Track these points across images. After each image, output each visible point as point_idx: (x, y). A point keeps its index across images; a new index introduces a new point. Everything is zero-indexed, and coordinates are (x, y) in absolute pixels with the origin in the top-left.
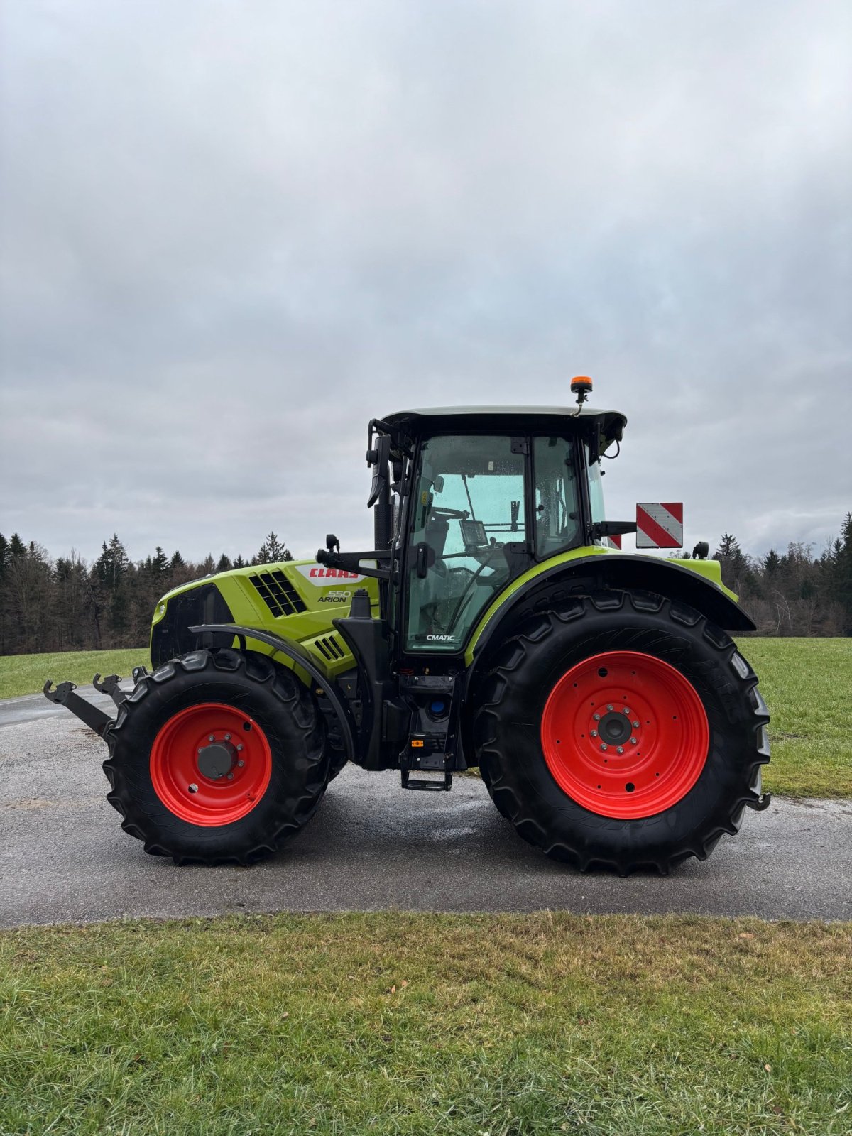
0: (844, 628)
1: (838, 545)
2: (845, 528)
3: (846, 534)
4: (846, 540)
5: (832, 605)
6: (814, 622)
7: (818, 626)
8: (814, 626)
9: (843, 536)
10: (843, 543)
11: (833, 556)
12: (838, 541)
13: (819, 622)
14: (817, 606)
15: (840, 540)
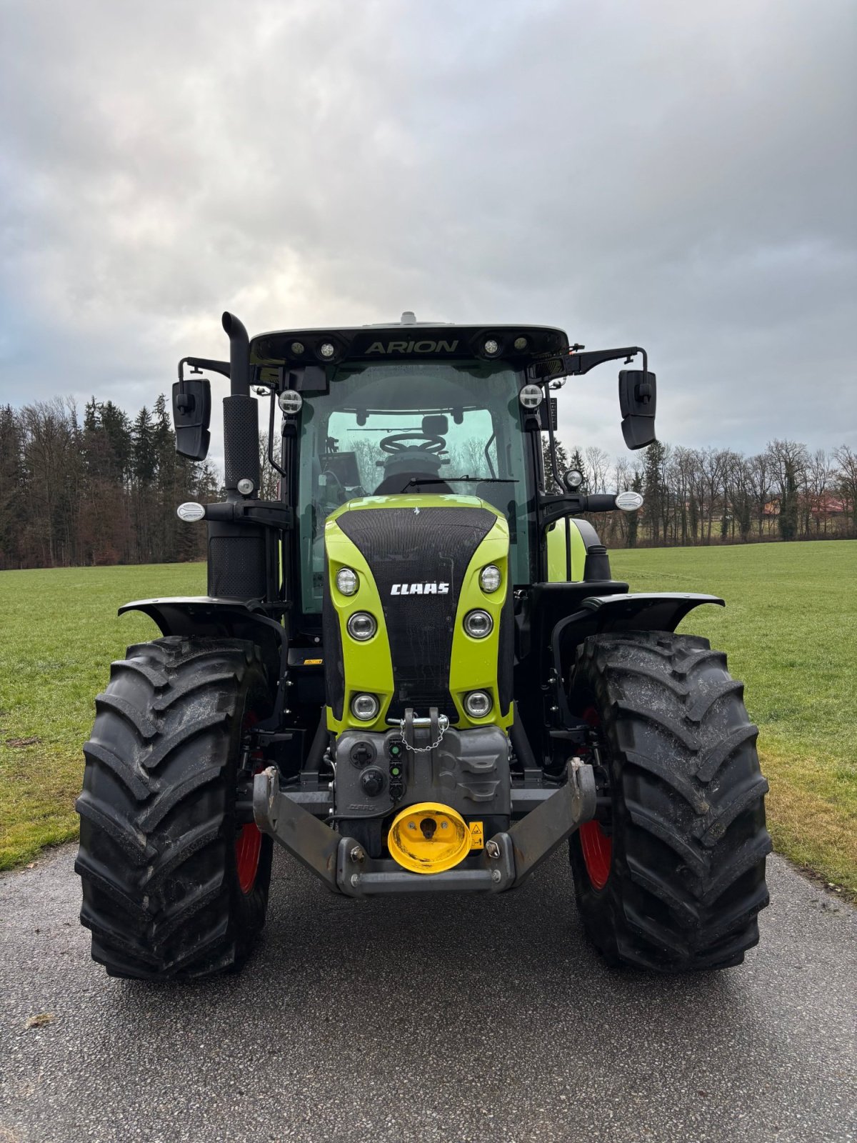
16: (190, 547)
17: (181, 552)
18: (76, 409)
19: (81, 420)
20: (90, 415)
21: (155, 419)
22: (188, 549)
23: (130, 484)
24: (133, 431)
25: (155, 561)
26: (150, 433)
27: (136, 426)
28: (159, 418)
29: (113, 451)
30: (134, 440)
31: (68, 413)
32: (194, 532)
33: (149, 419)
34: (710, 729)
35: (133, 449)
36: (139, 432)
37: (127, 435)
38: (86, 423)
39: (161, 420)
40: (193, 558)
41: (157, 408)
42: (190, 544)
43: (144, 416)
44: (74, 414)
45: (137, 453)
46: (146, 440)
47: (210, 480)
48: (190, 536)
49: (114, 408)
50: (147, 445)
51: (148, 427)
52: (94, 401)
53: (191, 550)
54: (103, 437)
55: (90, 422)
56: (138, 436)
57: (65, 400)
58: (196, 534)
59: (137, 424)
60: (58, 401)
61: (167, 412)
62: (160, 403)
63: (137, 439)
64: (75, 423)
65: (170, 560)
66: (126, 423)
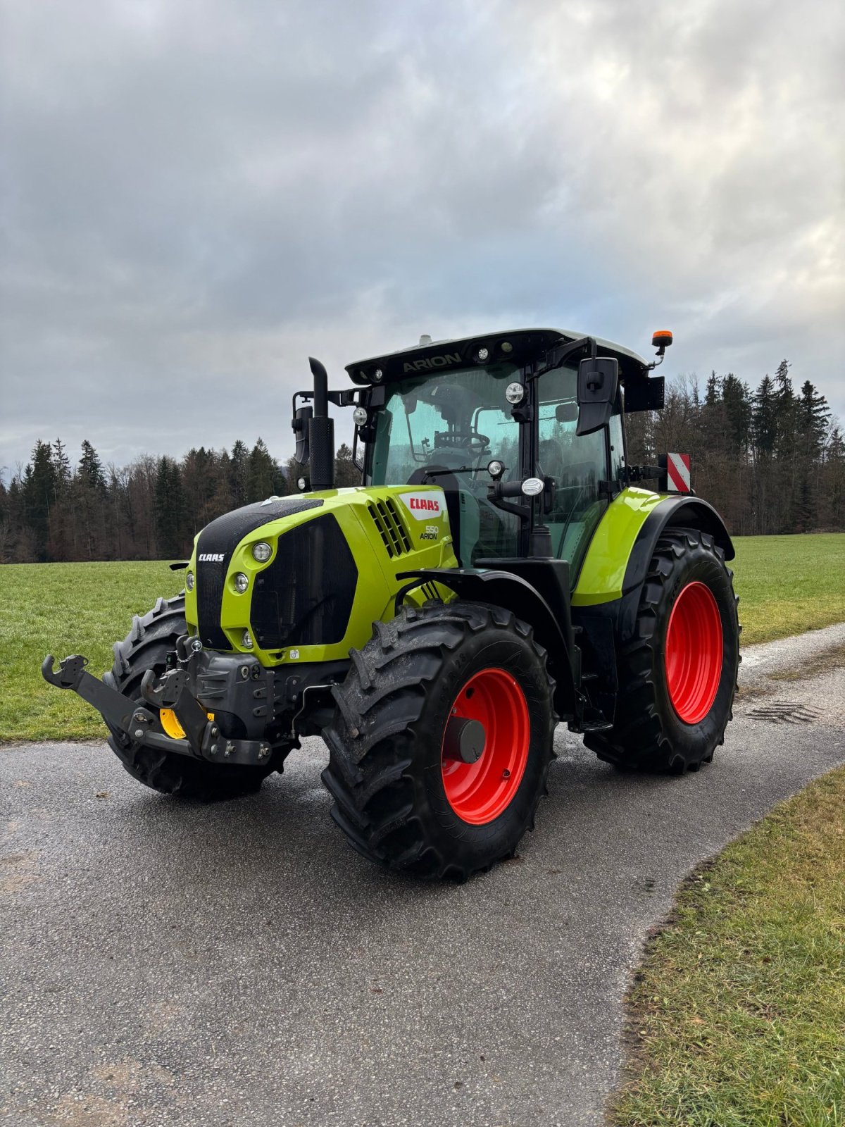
0: (35, 552)
1: (28, 471)
2: (35, 454)
3: (36, 461)
4: (36, 466)
5: (24, 529)
6: (6, 546)
7: (10, 550)
8: (7, 550)
9: (33, 462)
10: (33, 467)
11: (24, 482)
12: (28, 467)
13: (12, 547)
14: (9, 531)
15: (31, 466)
16: (808, 518)
17: (798, 523)
18: (698, 385)
19: (703, 394)
20: (711, 389)
21: (777, 387)
22: (805, 519)
23: (751, 455)
24: (755, 400)
25: (770, 533)
26: (771, 401)
27: (757, 395)
28: (780, 385)
29: (729, 423)
30: (754, 409)
31: (690, 391)
32: (814, 501)
33: (771, 387)
34: (390, 676)
35: (752, 420)
36: (760, 402)
37: (746, 406)
38: (707, 398)
39: (782, 387)
40: (810, 530)
41: (778, 375)
42: (808, 515)
43: (766, 384)
44: (696, 391)
45: (756, 423)
46: (768, 409)
47: (839, 446)
48: (808, 506)
49: (736, 380)
50: (768, 414)
51: (769, 396)
52: (714, 375)
53: (808, 520)
54: (720, 410)
55: (712, 395)
56: (759, 406)
57: (687, 378)
58: (814, 504)
59: (759, 394)
60: (681, 379)
61: (789, 379)
62: (782, 370)
63: (757, 409)
64: (696, 398)
65: (786, 531)
66: (747, 394)
